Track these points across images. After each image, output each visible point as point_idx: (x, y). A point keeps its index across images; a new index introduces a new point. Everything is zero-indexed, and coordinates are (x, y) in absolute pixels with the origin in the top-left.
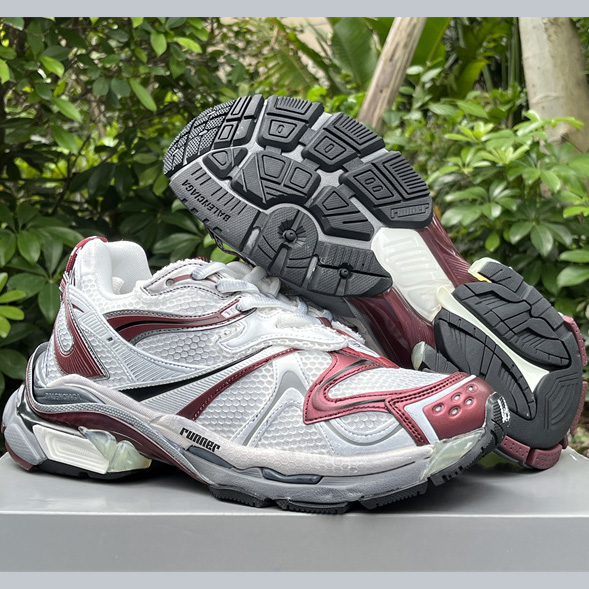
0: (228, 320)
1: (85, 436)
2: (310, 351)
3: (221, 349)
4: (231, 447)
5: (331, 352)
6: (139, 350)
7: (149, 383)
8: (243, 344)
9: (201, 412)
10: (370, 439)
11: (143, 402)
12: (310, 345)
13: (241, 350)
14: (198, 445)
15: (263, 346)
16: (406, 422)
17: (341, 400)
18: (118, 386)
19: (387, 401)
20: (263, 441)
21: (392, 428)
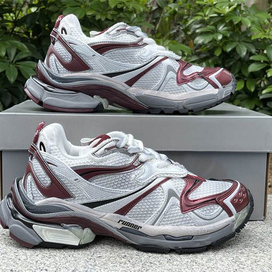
0: (137, 167)
1: (65, 228)
2: (175, 178)
3: (137, 182)
4: (147, 227)
5: (183, 178)
6: (93, 184)
7: (99, 200)
8: (146, 178)
9: (128, 211)
10: (212, 217)
11: (95, 208)
12: (176, 176)
13: (146, 181)
14: (127, 227)
15: (155, 178)
16: (225, 208)
17: (196, 200)
18: (80, 202)
19: (216, 199)
20: (162, 223)
21: (220, 211)
